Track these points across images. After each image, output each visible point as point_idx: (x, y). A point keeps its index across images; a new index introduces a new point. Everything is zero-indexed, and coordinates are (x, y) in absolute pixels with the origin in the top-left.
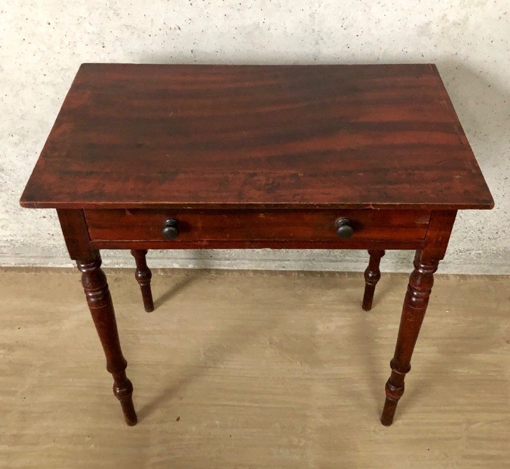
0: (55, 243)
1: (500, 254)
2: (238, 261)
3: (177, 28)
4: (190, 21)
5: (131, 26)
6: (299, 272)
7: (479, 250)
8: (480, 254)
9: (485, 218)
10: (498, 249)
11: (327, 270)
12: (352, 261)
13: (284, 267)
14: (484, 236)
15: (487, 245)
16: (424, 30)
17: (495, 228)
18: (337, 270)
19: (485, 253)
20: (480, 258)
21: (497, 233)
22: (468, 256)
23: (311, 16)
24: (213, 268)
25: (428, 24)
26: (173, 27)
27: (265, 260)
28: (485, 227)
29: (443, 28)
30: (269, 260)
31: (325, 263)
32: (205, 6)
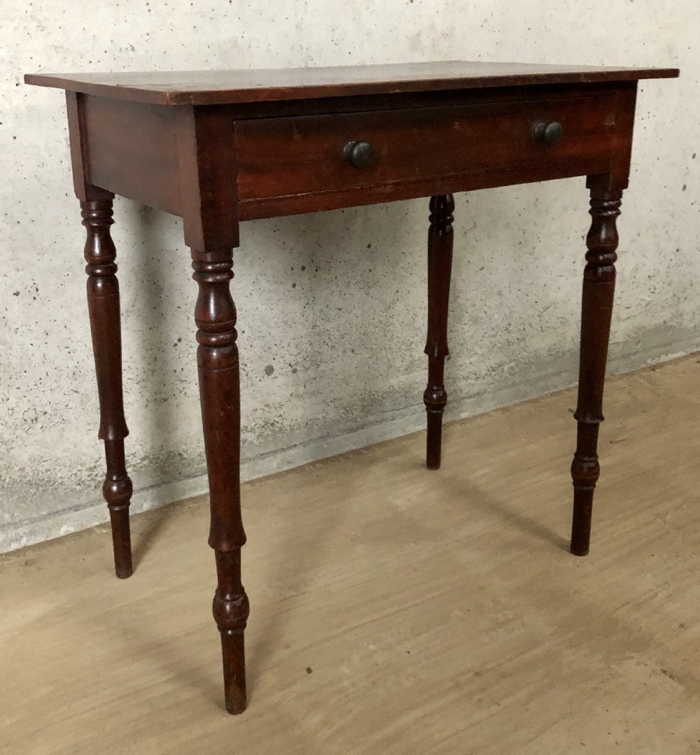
1: (532, 363)
3: (129, 48)
4: (148, 37)
5: (62, 47)
7: (511, 361)
8: (513, 368)
9: (509, 308)
10: (529, 356)
12: (377, 422)
14: (512, 338)
15: (517, 352)
17: (520, 321)
19: (517, 365)
20: (514, 374)
21: (524, 329)
22: (501, 376)
23: (297, 27)
26: (123, 47)
27: (262, 455)
28: (512, 323)
29: (433, 40)
30: (268, 453)
31: (343, 436)
32: (168, 14)
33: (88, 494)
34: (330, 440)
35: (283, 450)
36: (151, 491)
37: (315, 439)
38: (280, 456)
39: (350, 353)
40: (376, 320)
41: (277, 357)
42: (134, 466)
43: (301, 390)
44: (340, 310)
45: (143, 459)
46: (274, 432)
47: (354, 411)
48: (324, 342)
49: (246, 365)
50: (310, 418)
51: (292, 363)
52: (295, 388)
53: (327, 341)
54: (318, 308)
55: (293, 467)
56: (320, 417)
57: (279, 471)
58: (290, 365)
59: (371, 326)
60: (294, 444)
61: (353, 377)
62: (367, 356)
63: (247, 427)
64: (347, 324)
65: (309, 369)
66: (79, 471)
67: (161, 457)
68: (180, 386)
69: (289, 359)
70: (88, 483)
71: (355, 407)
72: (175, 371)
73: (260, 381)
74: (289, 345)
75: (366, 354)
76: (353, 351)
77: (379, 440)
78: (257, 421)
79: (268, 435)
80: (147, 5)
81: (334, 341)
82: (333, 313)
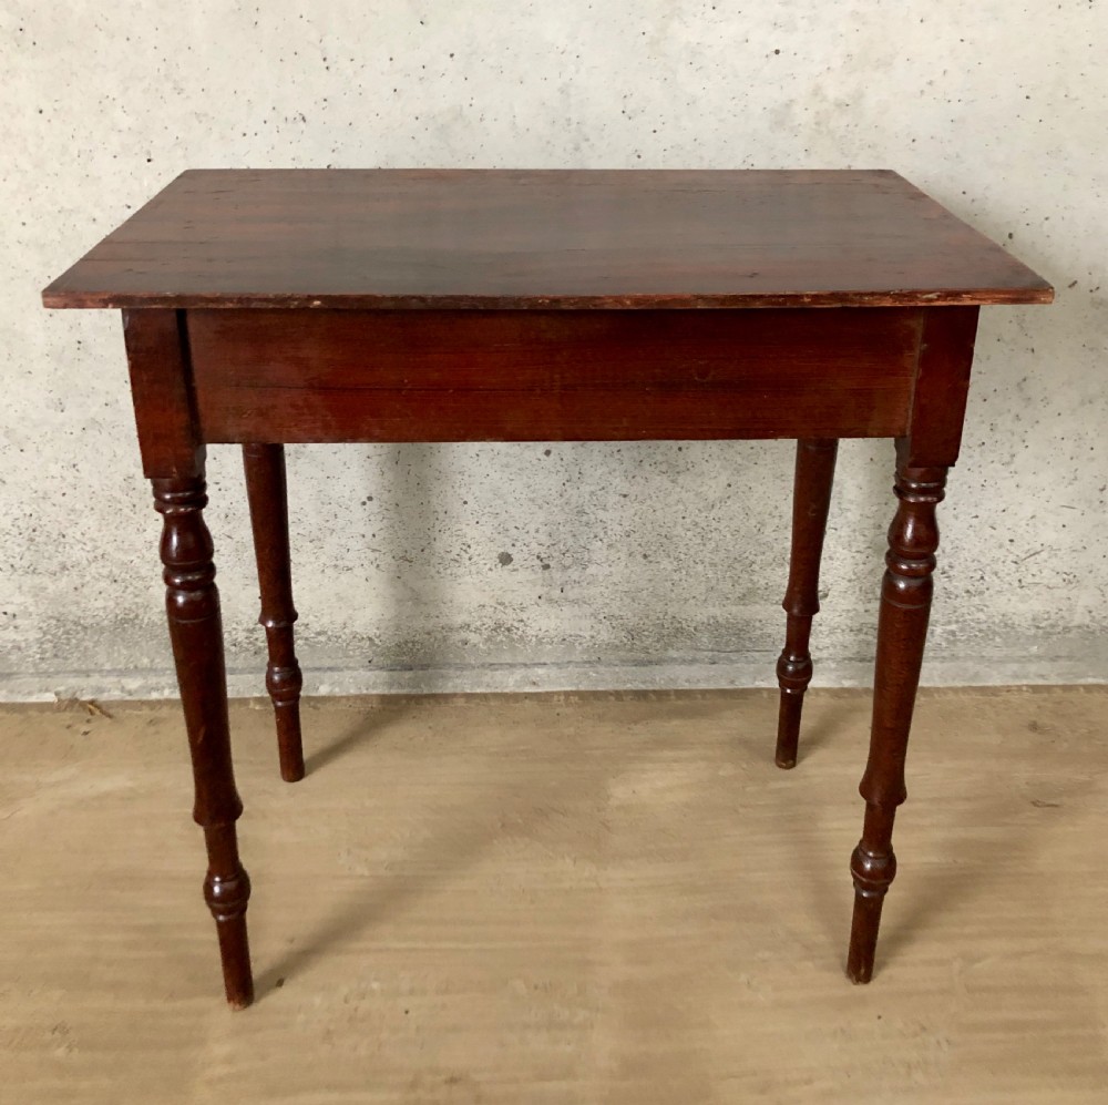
1: (995, 633)
2: (430, 671)
3: (299, 118)
4: (325, 104)
5: (206, 115)
6: (567, 694)
7: (949, 623)
8: (953, 633)
10: (991, 621)
11: (629, 686)
12: (684, 661)
13: (534, 683)
14: (956, 587)
15: (965, 610)
16: (780, 118)
17: (976, 565)
18: (651, 688)
19: (962, 630)
20: (954, 643)
21: (982, 578)
23: (562, 92)
24: (375, 692)
25: (787, 105)
26: (290, 117)
27: (492, 665)
28: (956, 564)
29: (818, 113)
30: (501, 664)
31: (624, 668)
32: (355, 72)
33: (245, 658)
34: (602, 669)
35: (525, 665)
36: (330, 673)
37: (577, 663)
38: (519, 674)
39: (640, 558)
40: (688, 520)
41: (518, 544)
42: (306, 639)
43: (556, 593)
44: (625, 496)
46: (511, 640)
47: (644, 638)
48: (596, 537)
49: (469, 546)
50: (568, 632)
51: (543, 556)
52: (546, 589)
53: (602, 535)
54: (586, 489)
55: (540, 690)
56: (587, 634)
57: (517, 691)
58: (538, 557)
59: (679, 528)
60: (542, 661)
61: (645, 592)
62: (670, 568)
63: (469, 626)
64: (636, 519)
65: (569, 567)
66: (235, 629)
67: (343, 636)
68: (371, 555)
69: (536, 549)
70: (245, 645)
71: (646, 633)
72: (363, 536)
73: (490, 569)
74: (537, 531)
75: (667, 564)
76: (645, 556)
77: (687, 686)
78: (486, 620)
79: (502, 641)
80: (325, 59)
81: (614, 538)
82: (613, 499)
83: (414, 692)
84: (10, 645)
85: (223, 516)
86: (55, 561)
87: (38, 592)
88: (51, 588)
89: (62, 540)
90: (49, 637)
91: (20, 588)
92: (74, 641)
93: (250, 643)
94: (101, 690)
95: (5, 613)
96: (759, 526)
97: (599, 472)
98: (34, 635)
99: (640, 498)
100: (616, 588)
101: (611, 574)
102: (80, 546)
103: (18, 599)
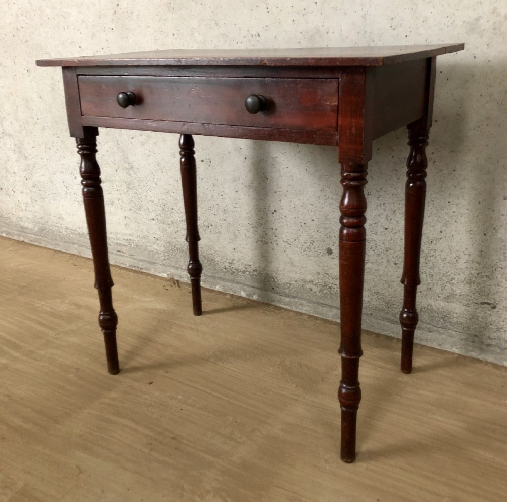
0: (157, 248)
2: (297, 300)
3: (257, 35)
4: (266, 28)
5: (225, 34)
16: (473, 27)
23: (362, 18)
24: (274, 304)
25: (477, 19)
26: (254, 34)
27: (322, 304)
29: (495, 23)
30: (326, 305)
31: (383, 322)
32: (278, 13)
33: (228, 275)
34: (373, 320)
36: (257, 290)
38: (333, 311)
39: (393, 264)
41: (335, 245)
42: (250, 272)
44: (386, 229)
45: (254, 271)
46: (331, 294)
47: (394, 309)
48: (371, 248)
49: (315, 242)
53: (374, 248)
57: (333, 320)
61: (395, 283)
63: (313, 282)
64: (392, 242)
66: (225, 261)
67: (263, 274)
68: (275, 239)
71: (395, 306)
72: (272, 229)
73: (323, 256)
76: (396, 264)
78: (320, 281)
79: (327, 293)
80: (267, 8)
81: (380, 250)
82: (380, 230)
83: (289, 308)
84: (155, 251)
85: (223, 210)
86: (170, 219)
87: (164, 231)
88: (168, 230)
89: (172, 211)
90: (166, 250)
91: (159, 228)
92: (174, 254)
93: (230, 269)
94: (180, 277)
95: (154, 238)
96: (457, 258)
97: (374, 214)
98: (162, 249)
99: (394, 231)
100: (381, 278)
101: (378, 270)
102: (178, 215)
103: (158, 233)
